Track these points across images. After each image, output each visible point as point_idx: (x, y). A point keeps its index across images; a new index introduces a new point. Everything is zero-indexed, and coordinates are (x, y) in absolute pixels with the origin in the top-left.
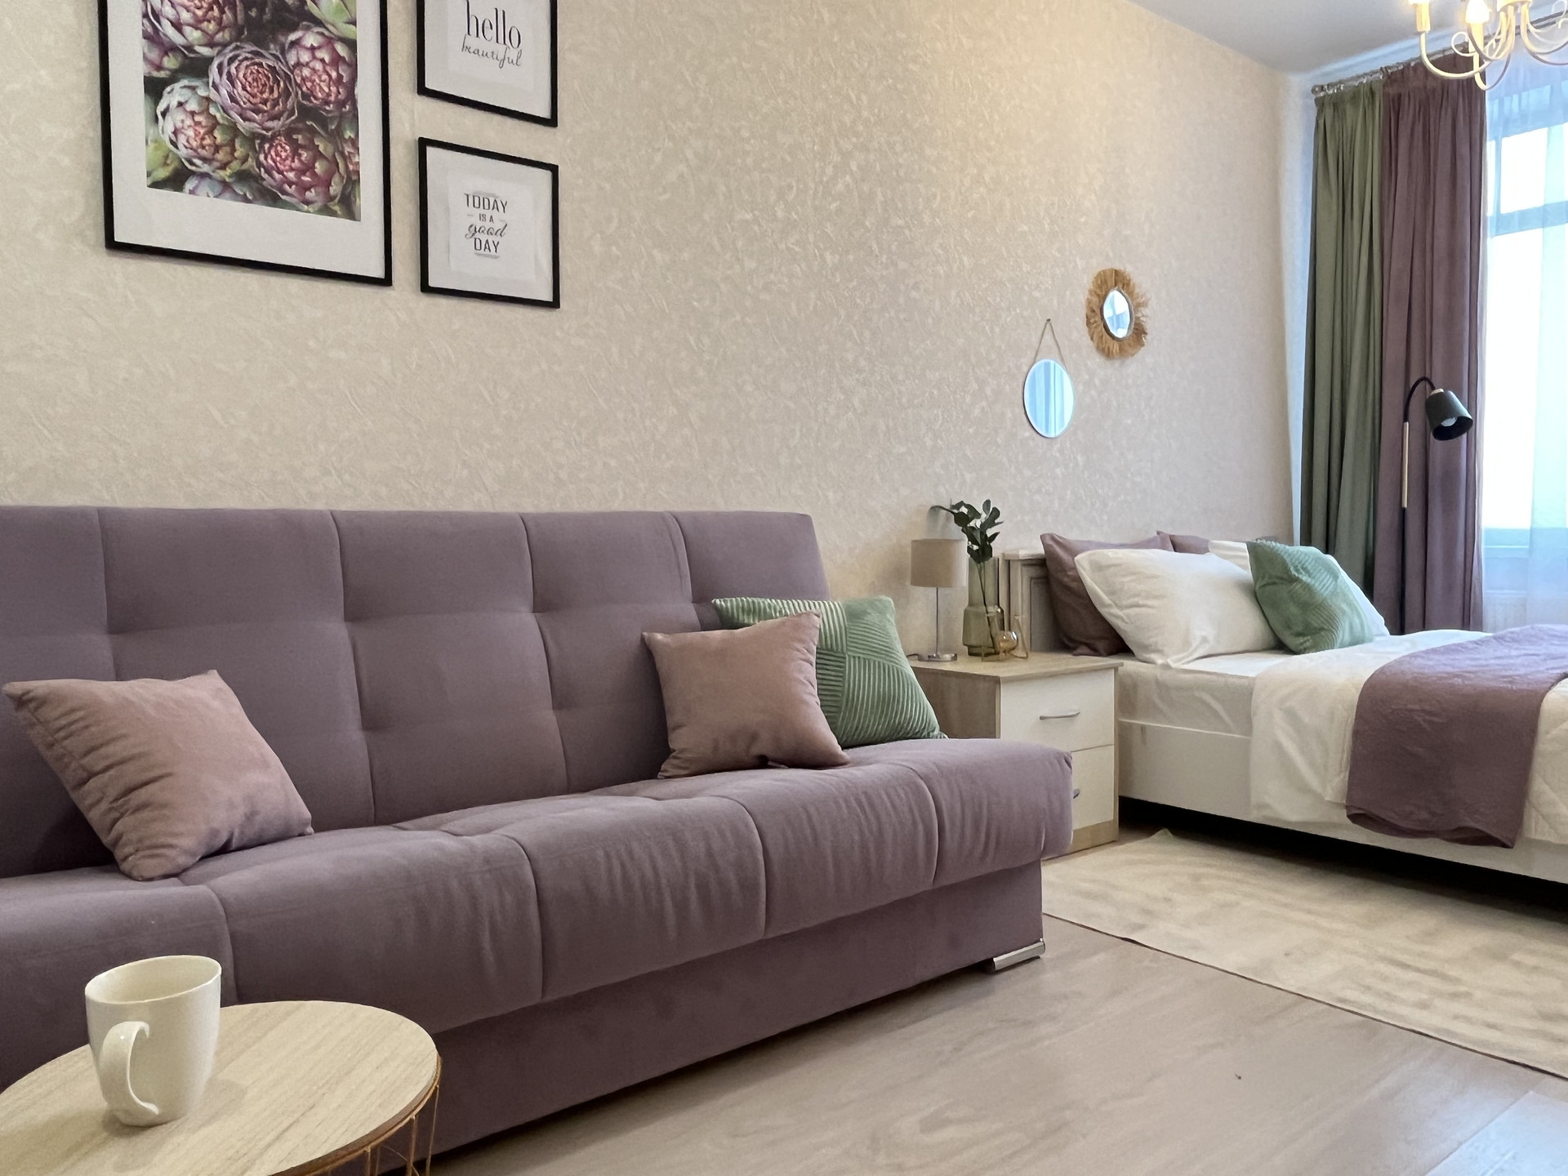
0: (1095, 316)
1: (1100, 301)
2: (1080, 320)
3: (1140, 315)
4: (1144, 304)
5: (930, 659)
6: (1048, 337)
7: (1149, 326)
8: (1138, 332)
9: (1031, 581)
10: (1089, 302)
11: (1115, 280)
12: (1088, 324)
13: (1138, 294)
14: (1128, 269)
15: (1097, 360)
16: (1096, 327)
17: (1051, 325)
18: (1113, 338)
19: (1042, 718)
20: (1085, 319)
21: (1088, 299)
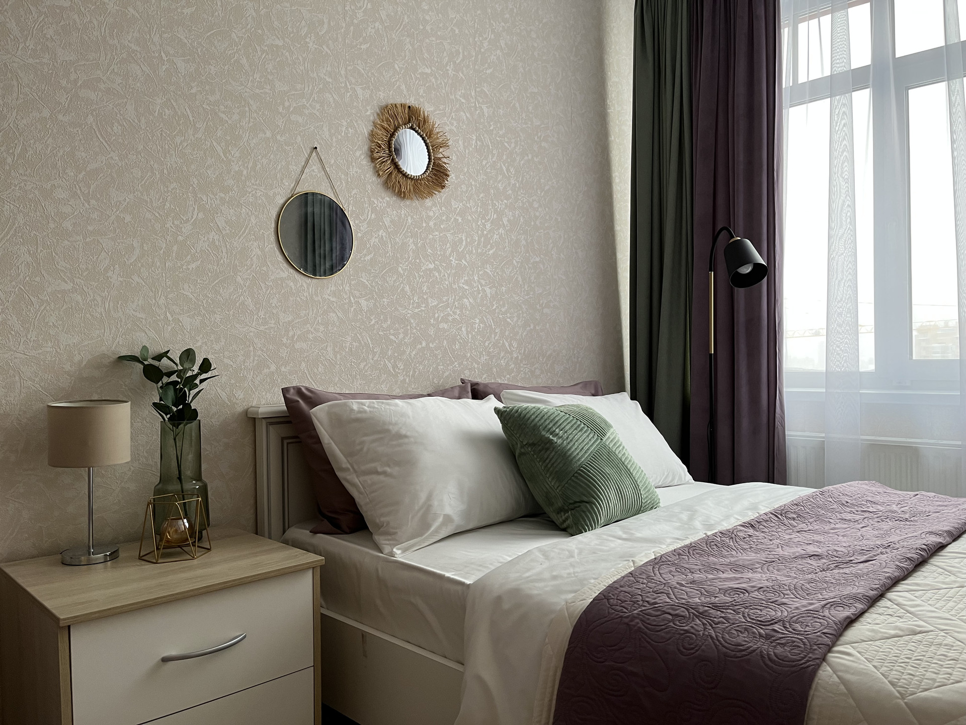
0: (381, 150)
2: (360, 154)
3: (440, 157)
6: (314, 167)
8: (438, 171)
11: (412, 117)
13: (437, 133)
17: (318, 154)
18: (405, 175)
19: (165, 660)
20: (369, 153)
21: (372, 131)
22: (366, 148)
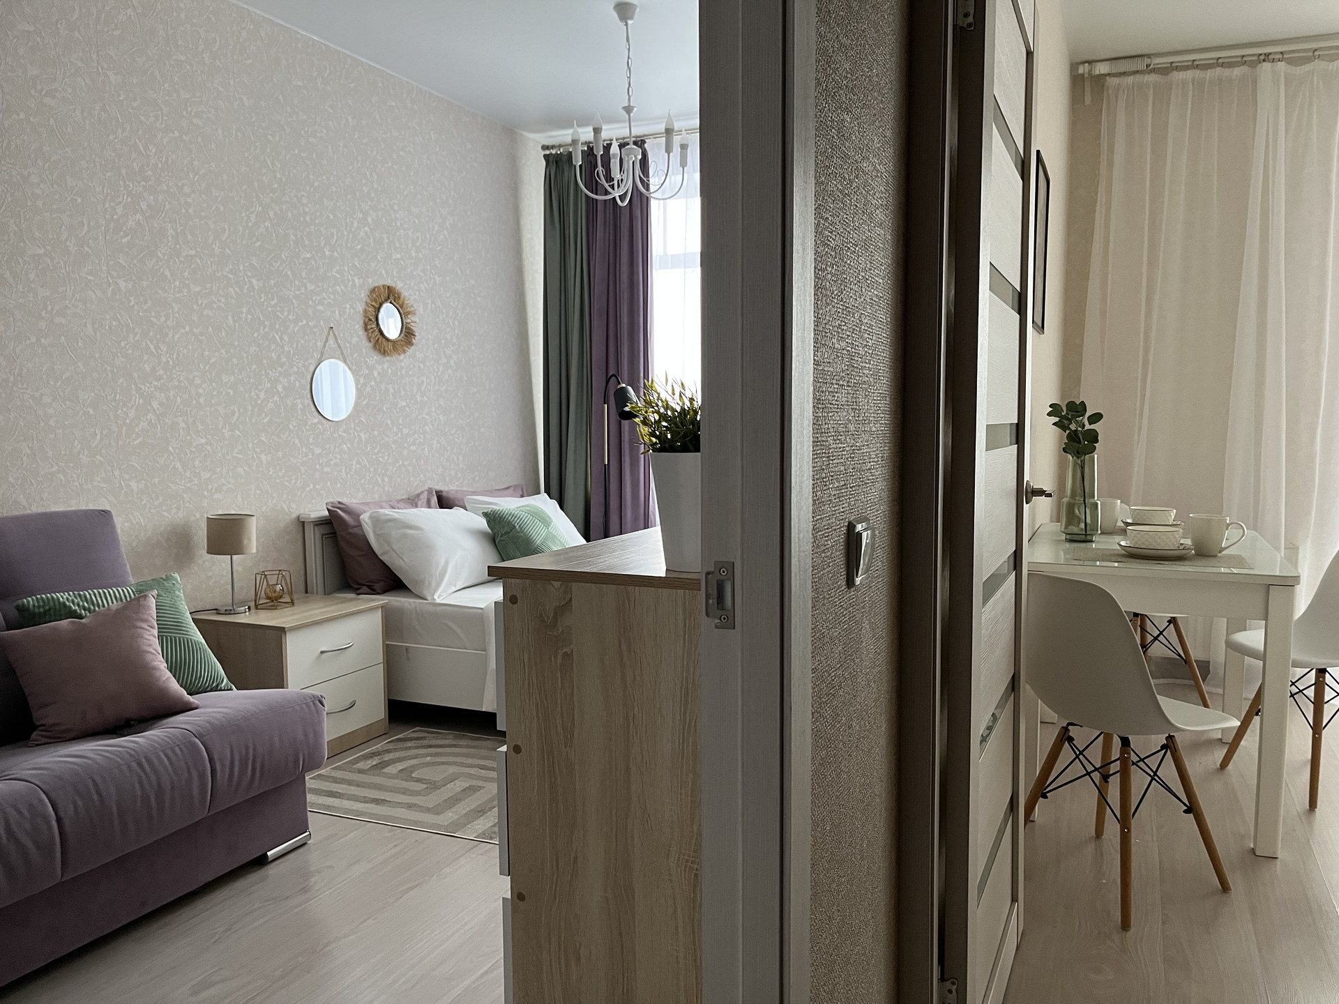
0: (372, 324)
1: (375, 312)
2: (359, 327)
3: (409, 321)
4: (414, 313)
5: (228, 613)
6: (331, 341)
7: (416, 330)
8: (408, 333)
9: (322, 537)
10: (365, 311)
11: (391, 295)
12: (366, 330)
13: (407, 304)
14: (399, 286)
15: (375, 357)
16: (373, 332)
17: (333, 332)
18: (387, 339)
19: (322, 652)
20: (364, 326)
21: (365, 309)
22: (362, 322)
